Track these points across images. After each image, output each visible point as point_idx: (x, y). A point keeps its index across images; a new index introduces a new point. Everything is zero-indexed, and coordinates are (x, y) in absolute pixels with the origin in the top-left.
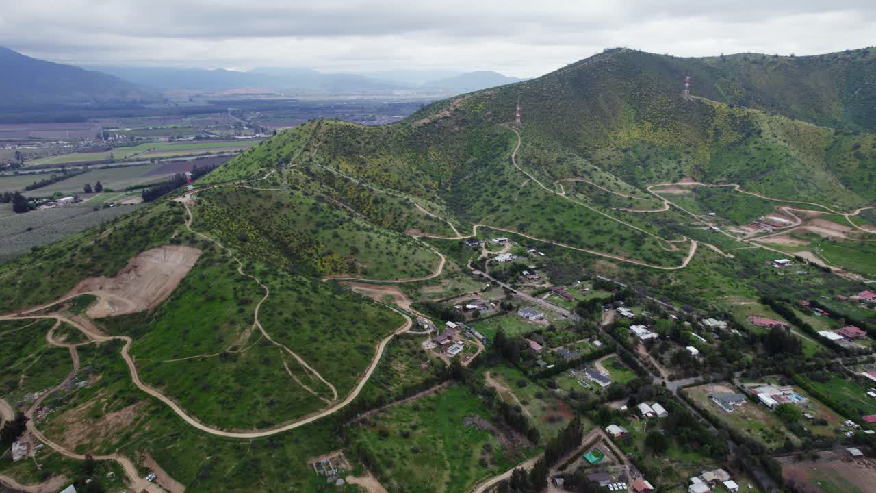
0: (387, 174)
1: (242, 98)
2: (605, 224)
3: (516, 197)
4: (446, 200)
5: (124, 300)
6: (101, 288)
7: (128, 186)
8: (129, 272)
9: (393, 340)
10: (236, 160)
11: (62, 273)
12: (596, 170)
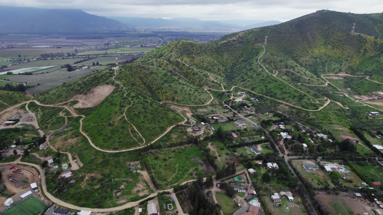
0: (203, 63)
1: (166, 30)
2: (289, 89)
3: (254, 76)
4: (226, 75)
5: (87, 103)
6: (81, 99)
7: (108, 64)
8: (91, 93)
9: (176, 126)
10: (146, 55)
11: (70, 92)
12: (297, 66)
